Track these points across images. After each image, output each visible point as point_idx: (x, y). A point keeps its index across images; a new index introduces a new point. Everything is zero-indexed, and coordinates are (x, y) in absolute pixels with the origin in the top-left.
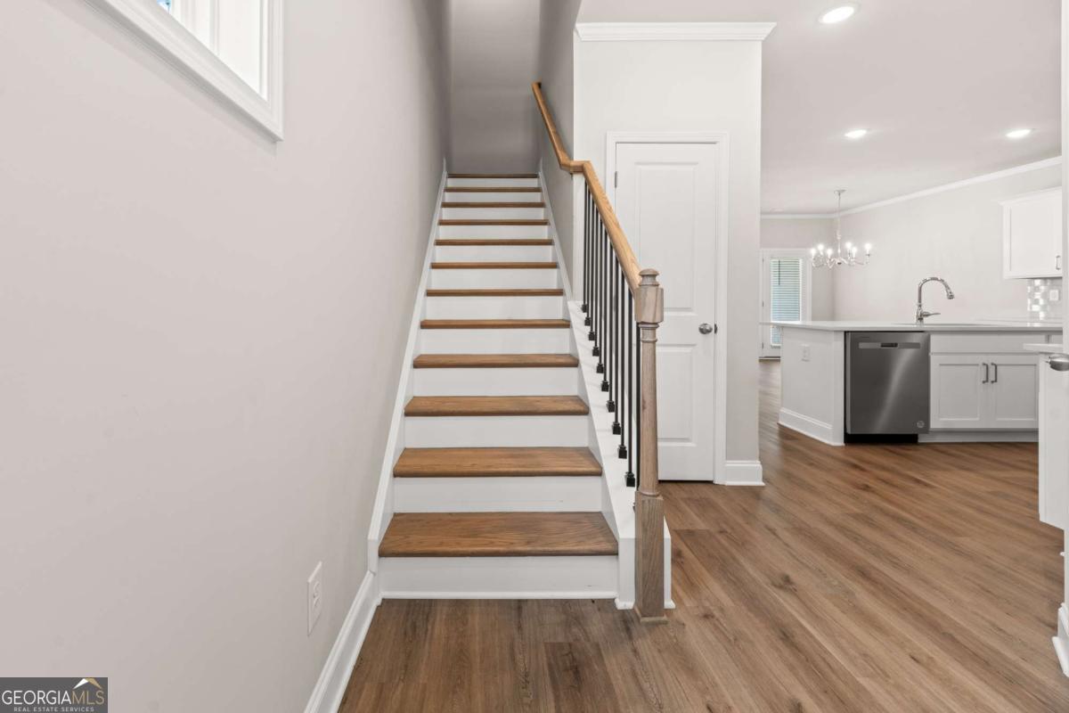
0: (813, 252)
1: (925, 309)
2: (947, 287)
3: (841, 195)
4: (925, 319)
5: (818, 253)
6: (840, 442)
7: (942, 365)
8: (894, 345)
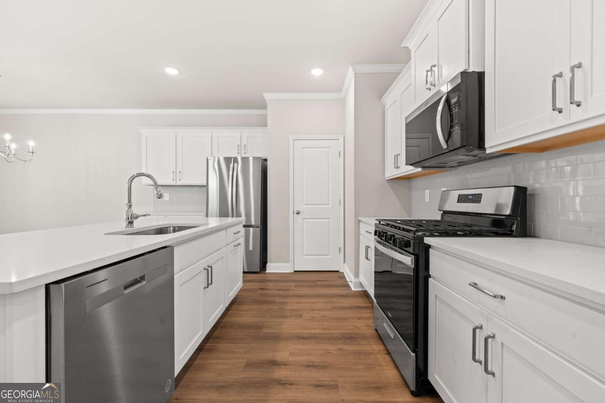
7: (181, 285)
8: (139, 280)
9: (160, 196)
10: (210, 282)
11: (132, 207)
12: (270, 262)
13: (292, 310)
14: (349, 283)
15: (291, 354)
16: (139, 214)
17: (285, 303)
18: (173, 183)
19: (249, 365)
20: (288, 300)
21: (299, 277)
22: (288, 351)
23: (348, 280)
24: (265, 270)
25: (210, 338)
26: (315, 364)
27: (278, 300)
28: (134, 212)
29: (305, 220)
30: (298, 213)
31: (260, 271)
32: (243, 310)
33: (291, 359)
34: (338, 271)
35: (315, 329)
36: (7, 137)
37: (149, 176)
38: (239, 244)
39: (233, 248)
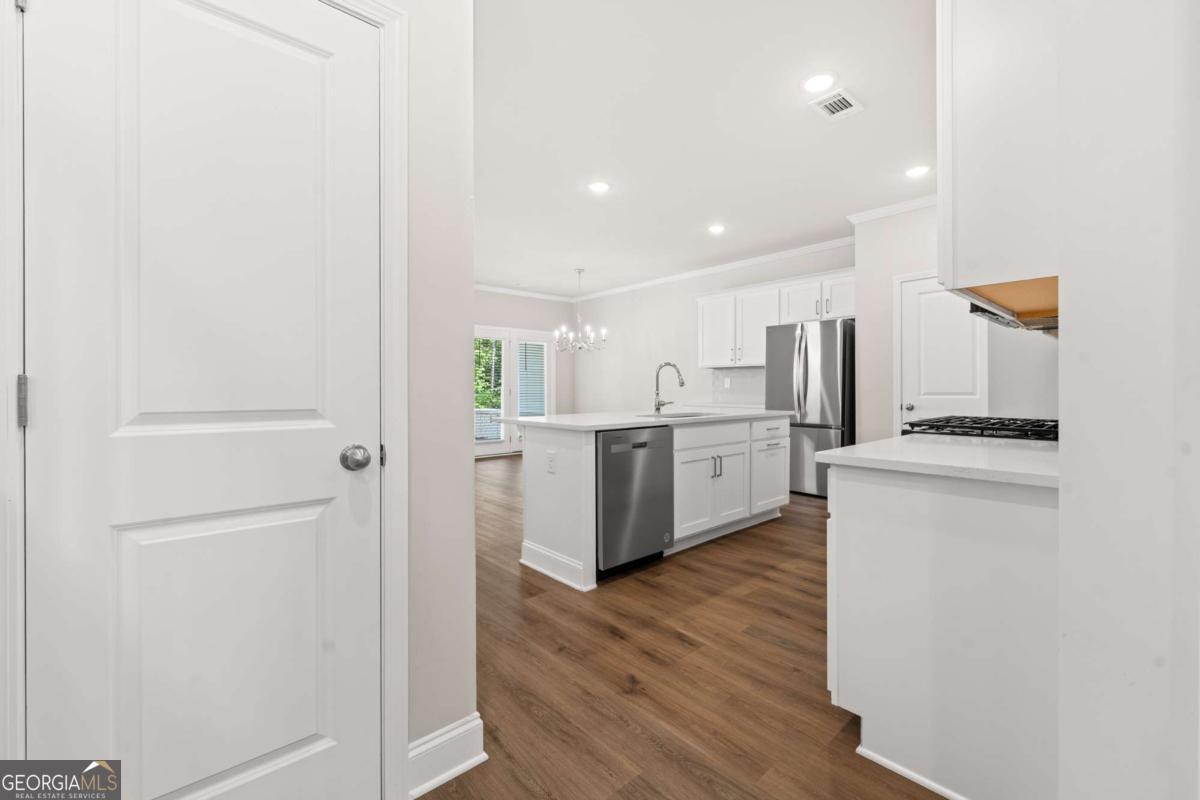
0: (557, 334)
1: (663, 398)
2: (680, 375)
3: (582, 274)
4: (662, 408)
5: (561, 335)
6: (592, 585)
7: (683, 463)
8: (642, 445)
9: (682, 384)
10: (718, 473)
11: (659, 394)
16: (666, 401)
18: (731, 364)
19: (748, 562)
30: (909, 409)
36: (588, 328)
37: (674, 366)
38: (777, 444)
39: (766, 447)
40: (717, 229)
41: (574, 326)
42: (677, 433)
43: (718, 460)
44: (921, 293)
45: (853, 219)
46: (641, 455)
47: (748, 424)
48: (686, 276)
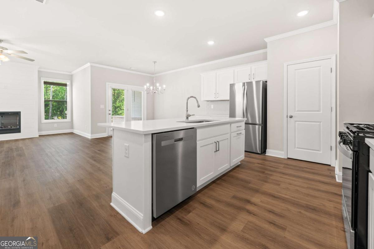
0: (145, 87)
2: (197, 101)
3: (156, 64)
4: (189, 118)
5: (147, 87)
6: (150, 228)
7: (201, 147)
8: (181, 139)
9: (199, 106)
10: (218, 149)
11: (188, 111)
12: (269, 149)
13: (274, 180)
14: (336, 175)
15: (261, 201)
16: (191, 114)
17: (271, 175)
18: (215, 99)
19: (235, 197)
20: (274, 174)
21: (290, 162)
22: (260, 199)
23: (336, 173)
24: (266, 154)
25: (220, 179)
26: (275, 212)
27: (266, 172)
28: (189, 113)
29: (297, 122)
30: (291, 117)
31: (262, 153)
32: (242, 172)
33: (260, 204)
34: (330, 165)
35: (286, 195)
36: (158, 85)
37: (195, 98)
38: (240, 133)
39: (236, 135)
40: (211, 43)
41: (153, 84)
42: (198, 131)
43: (218, 143)
44: (296, 70)
45: (266, 40)
46: (180, 144)
47: (229, 125)
48: (196, 66)
